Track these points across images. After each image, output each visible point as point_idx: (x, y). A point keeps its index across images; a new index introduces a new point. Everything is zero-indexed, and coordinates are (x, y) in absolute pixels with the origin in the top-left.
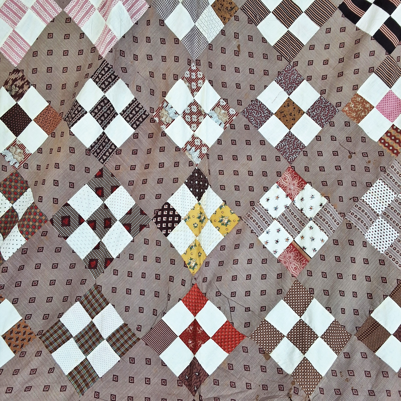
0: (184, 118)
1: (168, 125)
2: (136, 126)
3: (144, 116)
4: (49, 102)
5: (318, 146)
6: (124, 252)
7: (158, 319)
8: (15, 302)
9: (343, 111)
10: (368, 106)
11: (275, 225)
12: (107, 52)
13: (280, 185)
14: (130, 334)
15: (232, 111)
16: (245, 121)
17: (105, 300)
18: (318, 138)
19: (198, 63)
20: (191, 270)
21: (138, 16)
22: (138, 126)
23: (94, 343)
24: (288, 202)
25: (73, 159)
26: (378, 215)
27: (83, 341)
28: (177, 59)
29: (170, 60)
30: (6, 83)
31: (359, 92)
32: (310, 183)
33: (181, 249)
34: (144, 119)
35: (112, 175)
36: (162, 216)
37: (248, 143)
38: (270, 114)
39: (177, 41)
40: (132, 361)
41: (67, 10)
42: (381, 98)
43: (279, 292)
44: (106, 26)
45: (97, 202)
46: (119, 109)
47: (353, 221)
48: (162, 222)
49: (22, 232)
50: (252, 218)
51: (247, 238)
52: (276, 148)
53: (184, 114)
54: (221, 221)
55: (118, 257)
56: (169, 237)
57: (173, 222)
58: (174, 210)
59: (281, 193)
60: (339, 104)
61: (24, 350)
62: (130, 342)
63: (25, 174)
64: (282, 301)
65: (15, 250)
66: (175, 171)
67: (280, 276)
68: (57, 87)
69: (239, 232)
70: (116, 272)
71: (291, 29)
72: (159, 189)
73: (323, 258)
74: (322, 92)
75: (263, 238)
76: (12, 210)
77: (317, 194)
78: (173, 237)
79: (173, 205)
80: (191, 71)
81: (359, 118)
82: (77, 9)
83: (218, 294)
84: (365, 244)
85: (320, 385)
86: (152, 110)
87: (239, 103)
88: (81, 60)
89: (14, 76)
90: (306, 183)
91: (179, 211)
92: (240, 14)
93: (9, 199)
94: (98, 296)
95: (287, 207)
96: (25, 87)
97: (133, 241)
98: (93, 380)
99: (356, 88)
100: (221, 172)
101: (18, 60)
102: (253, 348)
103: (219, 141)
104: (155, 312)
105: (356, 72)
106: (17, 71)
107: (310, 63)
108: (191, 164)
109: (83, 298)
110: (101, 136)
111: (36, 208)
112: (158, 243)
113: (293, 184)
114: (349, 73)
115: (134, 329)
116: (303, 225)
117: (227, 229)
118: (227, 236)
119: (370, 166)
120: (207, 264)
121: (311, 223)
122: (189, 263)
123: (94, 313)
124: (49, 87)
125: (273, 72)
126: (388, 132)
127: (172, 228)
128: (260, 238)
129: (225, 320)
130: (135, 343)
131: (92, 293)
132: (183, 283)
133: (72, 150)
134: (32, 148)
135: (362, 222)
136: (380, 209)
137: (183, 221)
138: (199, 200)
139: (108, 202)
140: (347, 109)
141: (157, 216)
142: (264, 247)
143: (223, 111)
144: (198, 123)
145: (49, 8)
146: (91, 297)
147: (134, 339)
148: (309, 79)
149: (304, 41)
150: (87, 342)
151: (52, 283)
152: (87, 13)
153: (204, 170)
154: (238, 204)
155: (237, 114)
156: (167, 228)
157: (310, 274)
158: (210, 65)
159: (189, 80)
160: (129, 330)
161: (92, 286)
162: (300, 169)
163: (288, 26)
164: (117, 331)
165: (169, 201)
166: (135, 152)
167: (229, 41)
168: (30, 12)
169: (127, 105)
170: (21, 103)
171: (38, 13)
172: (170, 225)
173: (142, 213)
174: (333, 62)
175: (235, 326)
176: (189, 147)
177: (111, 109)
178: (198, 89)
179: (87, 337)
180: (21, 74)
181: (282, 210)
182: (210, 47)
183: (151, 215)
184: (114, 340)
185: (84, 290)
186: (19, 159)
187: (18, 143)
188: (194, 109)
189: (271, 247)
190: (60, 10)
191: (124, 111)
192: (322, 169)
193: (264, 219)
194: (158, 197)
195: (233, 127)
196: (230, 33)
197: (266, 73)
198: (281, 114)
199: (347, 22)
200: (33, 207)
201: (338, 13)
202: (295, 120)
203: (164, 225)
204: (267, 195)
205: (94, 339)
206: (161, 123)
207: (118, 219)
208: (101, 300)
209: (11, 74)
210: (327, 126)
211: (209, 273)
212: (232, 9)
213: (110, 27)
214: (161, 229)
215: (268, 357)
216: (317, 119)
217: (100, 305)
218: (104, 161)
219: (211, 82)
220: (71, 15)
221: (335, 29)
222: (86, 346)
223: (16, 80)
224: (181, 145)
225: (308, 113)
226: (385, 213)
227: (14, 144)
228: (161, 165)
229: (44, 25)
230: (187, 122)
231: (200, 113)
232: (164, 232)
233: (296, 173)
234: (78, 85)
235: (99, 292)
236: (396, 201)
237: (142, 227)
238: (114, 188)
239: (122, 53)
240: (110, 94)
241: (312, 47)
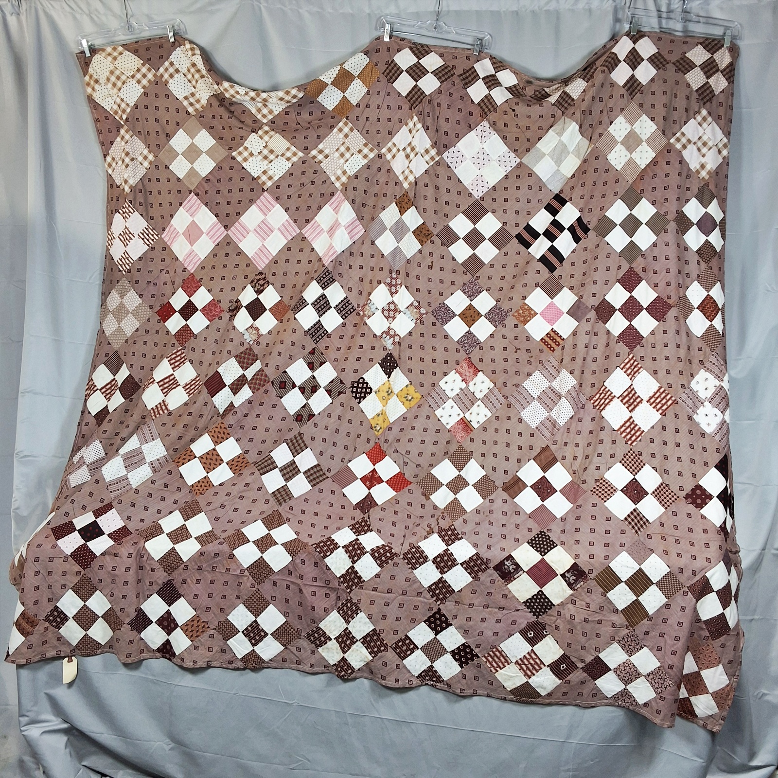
0: (383, 312)
1: (369, 317)
2: (344, 317)
3: (352, 310)
4: (281, 297)
5: (492, 342)
6: (324, 410)
7: (345, 464)
8: (238, 440)
9: (513, 316)
10: (533, 312)
11: (450, 403)
12: (329, 262)
13: (457, 372)
14: (321, 473)
15: (423, 311)
16: (433, 319)
17: (305, 445)
18: (492, 336)
19: (398, 272)
20: (376, 433)
21: (356, 238)
22: (346, 317)
23: (293, 475)
24: (463, 385)
25: (294, 338)
26: (534, 398)
27: (285, 471)
28: (381, 269)
29: (377, 269)
30: (252, 282)
31: (526, 301)
32: (483, 371)
33: (370, 414)
34: (351, 313)
35: (322, 354)
36: (357, 387)
37: (434, 336)
38: (454, 315)
39: (383, 256)
40: (321, 491)
41: (303, 231)
42: (544, 307)
43: (446, 453)
44: (331, 244)
45: (308, 373)
46: (333, 304)
47: (513, 401)
48: (357, 392)
49: (250, 388)
50: (431, 396)
51: (425, 411)
52: (457, 342)
53: (383, 310)
54: (406, 397)
55: (319, 414)
56: (361, 405)
57: (366, 393)
58: (367, 383)
59: (458, 378)
60: (510, 310)
61: (241, 472)
62: (321, 479)
63: (256, 350)
64: (447, 460)
65: (244, 401)
66: (371, 353)
67: (448, 442)
68: (289, 286)
69: (419, 406)
70: (316, 425)
71: (476, 252)
72: (357, 365)
73: (485, 429)
74: (498, 301)
75: (438, 412)
76: (244, 376)
77: (487, 380)
78: (364, 404)
79: (367, 380)
80: (392, 278)
81: (525, 322)
82: (311, 230)
83: (396, 451)
84: (521, 420)
85: (464, 517)
86: (358, 306)
87: (429, 305)
88: (309, 268)
89: (258, 277)
90: (479, 371)
91: (371, 384)
92: (435, 238)
93: (242, 367)
94: (300, 441)
95: (461, 389)
96: (266, 286)
97: (332, 403)
98: (290, 499)
99: (524, 298)
100: (410, 358)
101: (263, 266)
102: (417, 491)
103: (410, 334)
104: (343, 460)
105: (525, 286)
106: (261, 273)
107: (490, 278)
108: (385, 348)
109: (289, 441)
110: (317, 323)
111: (263, 371)
112: (352, 409)
113: (469, 372)
114: (519, 286)
115: (325, 470)
116: (473, 404)
117: (410, 404)
118: (409, 410)
119: (532, 360)
120: (390, 429)
121: (479, 402)
122: (375, 427)
123: (296, 454)
124: (283, 286)
125: (459, 282)
126: (548, 334)
127: (365, 397)
128: (436, 412)
129: (398, 471)
130: (324, 479)
131: (296, 438)
132: (368, 441)
133: (294, 331)
134: (264, 331)
135: (520, 402)
136: (536, 393)
137: (373, 393)
138: (389, 378)
139: (316, 374)
140: (516, 314)
141: (353, 387)
142: (439, 420)
143: (415, 310)
144: (394, 318)
145: (290, 229)
146: (295, 441)
147: (324, 477)
148: (488, 290)
149: (486, 261)
150: (288, 473)
151: (267, 430)
152: (318, 234)
153: (396, 355)
154: (422, 385)
155: (427, 313)
156: (360, 398)
157: (472, 440)
158: (408, 275)
159: (390, 285)
160: (321, 470)
161: (296, 433)
162: (475, 361)
163: (474, 248)
164: (312, 468)
165: (364, 376)
166: (341, 337)
167: (424, 258)
168: (276, 232)
169: (340, 301)
170: (261, 297)
171: (282, 233)
172: (362, 395)
173: (341, 382)
174: (508, 278)
175: (406, 476)
176: (384, 335)
177: (327, 303)
178: (396, 292)
179: (288, 470)
180: (263, 276)
181: (457, 391)
182: (409, 261)
183: (349, 385)
184: (309, 474)
185: (290, 436)
186: (254, 338)
187: (254, 326)
188: (392, 307)
189: (444, 421)
190: (298, 231)
191: (337, 306)
192: (493, 360)
193: (441, 398)
194: (356, 371)
195: (422, 323)
196: (426, 252)
197: (453, 283)
198: (463, 316)
199: (522, 248)
200: (261, 370)
201: (515, 241)
202: (474, 321)
203: (358, 395)
204: (446, 378)
205: (294, 472)
206: (364, 315)
207: (322, 386)
208: (302, 445)
209: (257, 275)
210: (500, 326)
211: (391, 437)
212: (429, 235)
213: (334, 244)
214: (356, 398)
215: (428, 498)
216: (492, 320)
217: (301, 448)
218: (317, 342)
219: (407, 287)
220: (306, 235)
221: (512, 253)
222: (287, 476)
223: (259, 280)
224: (378, 333)
225: (486, 317)
226: (539, 397)
227: (251, 327)
228: (361, 347)
229: (286, 242)
230: (385, 316)
231: (396, 310)
232: (358, 400)
233: (472, 363)
234: (305, 285)
235: (301, 438)
236: (550, 388)
237: (340, 393)
238: (322, 364)
239: (341, 264)
240: (328, 292)
241: (492, 266)
